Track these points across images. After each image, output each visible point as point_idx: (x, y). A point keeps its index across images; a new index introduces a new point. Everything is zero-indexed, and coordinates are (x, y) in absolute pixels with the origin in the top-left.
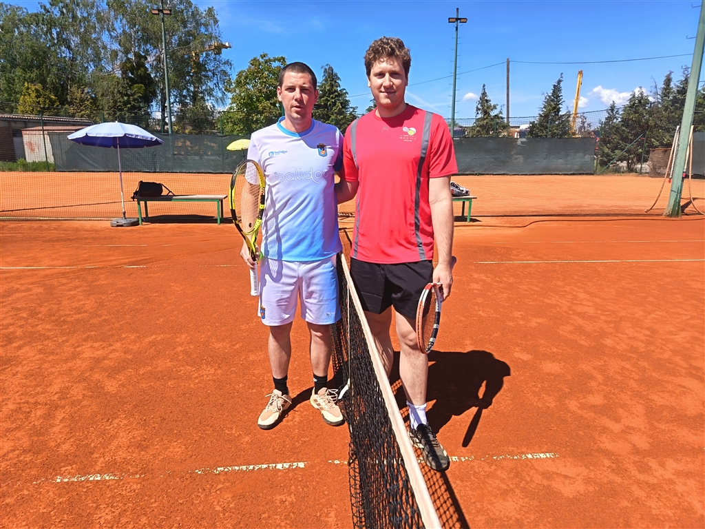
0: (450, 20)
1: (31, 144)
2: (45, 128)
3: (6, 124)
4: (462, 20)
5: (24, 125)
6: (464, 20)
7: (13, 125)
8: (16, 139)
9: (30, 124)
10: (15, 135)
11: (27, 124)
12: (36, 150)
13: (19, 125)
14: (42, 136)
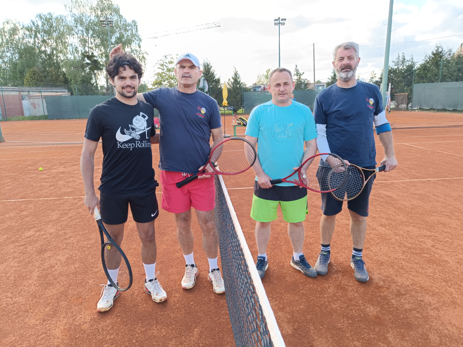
1: (34, 104)
2: (43, 94)
3: (17, 93)
7: (22, 93)
10: (23, 99)
12: (37, 107)
13: (25, 93)
14: (41, 99)
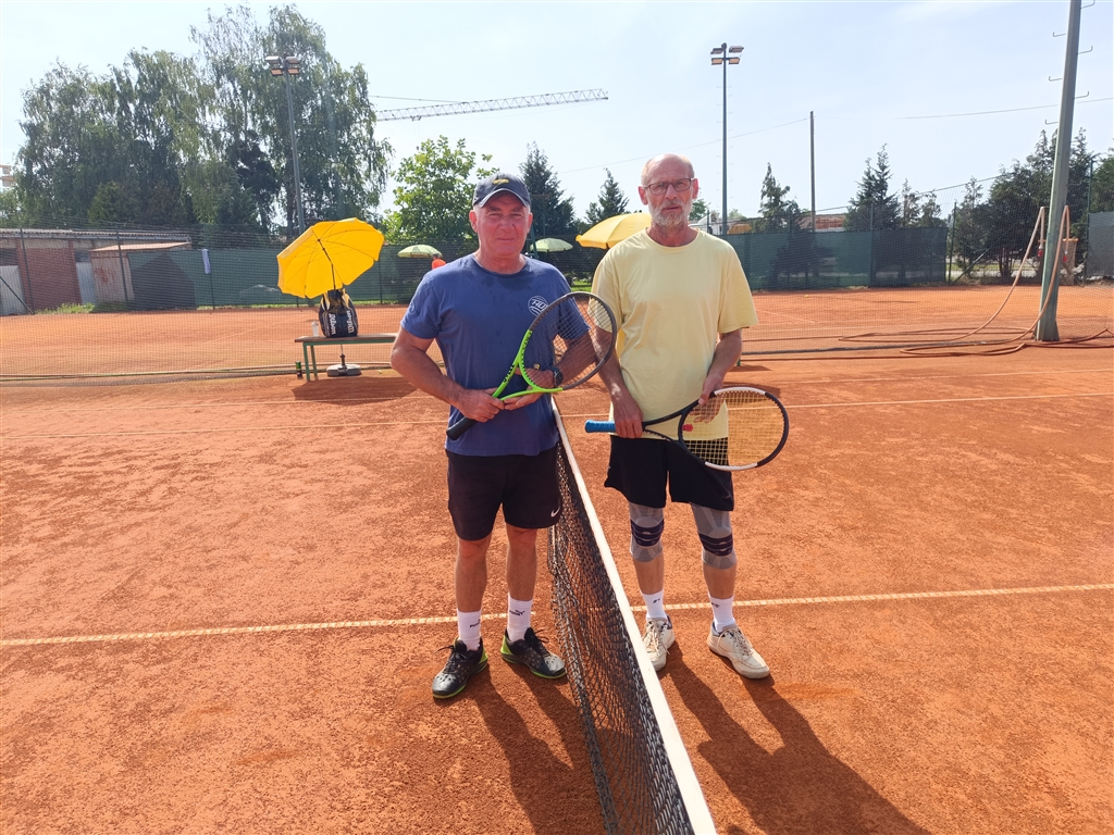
1: (101, 272)
2: (123, 247)
5: (91, 245)
7: (76, 245)
8: (80, 265)
9: (99, 244)
10: (78, 260)
11: (95, 243)
12: (110, 280)
13: (85, 246)
14: (118, 259)
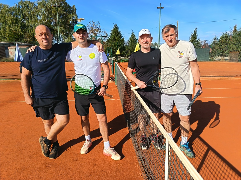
0: (158, 8)
1: (11, 52)
4: (162, 8)
6: (163, 8)
7: (5, 46)
8: (6, 51)
10: (6, 49)
11: (10, 45)
12: (13, 54)
13: (7, 46)
